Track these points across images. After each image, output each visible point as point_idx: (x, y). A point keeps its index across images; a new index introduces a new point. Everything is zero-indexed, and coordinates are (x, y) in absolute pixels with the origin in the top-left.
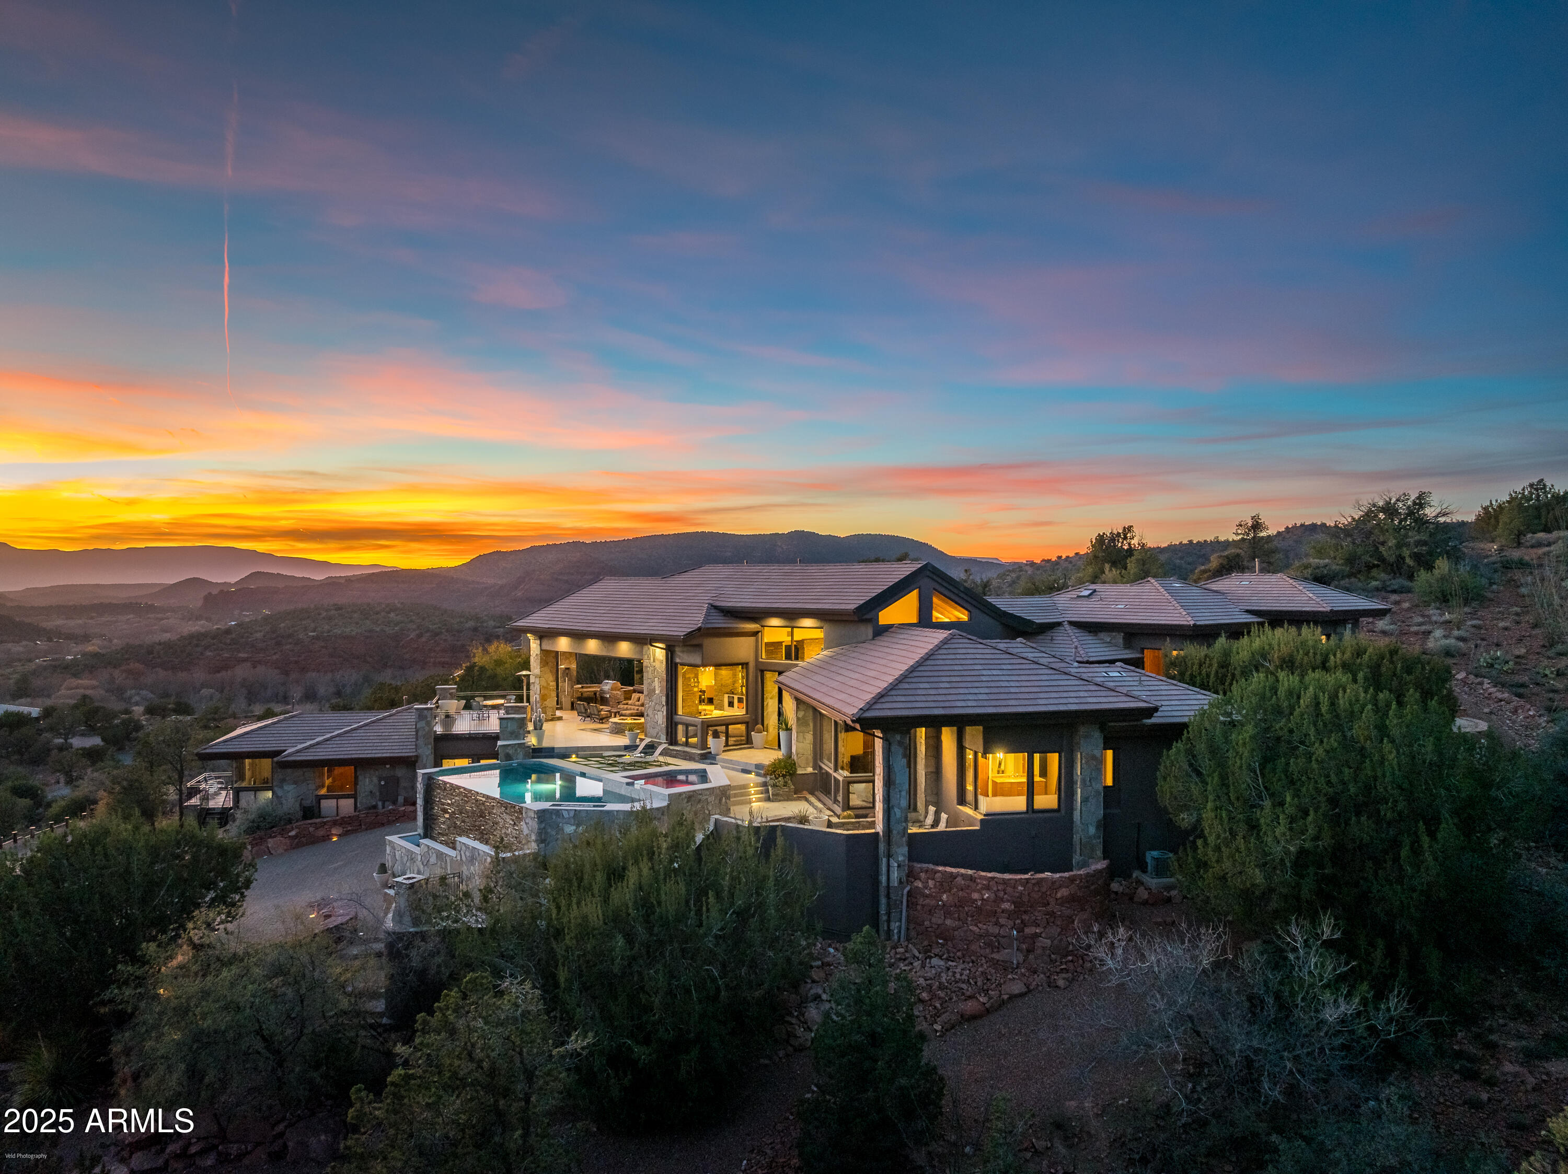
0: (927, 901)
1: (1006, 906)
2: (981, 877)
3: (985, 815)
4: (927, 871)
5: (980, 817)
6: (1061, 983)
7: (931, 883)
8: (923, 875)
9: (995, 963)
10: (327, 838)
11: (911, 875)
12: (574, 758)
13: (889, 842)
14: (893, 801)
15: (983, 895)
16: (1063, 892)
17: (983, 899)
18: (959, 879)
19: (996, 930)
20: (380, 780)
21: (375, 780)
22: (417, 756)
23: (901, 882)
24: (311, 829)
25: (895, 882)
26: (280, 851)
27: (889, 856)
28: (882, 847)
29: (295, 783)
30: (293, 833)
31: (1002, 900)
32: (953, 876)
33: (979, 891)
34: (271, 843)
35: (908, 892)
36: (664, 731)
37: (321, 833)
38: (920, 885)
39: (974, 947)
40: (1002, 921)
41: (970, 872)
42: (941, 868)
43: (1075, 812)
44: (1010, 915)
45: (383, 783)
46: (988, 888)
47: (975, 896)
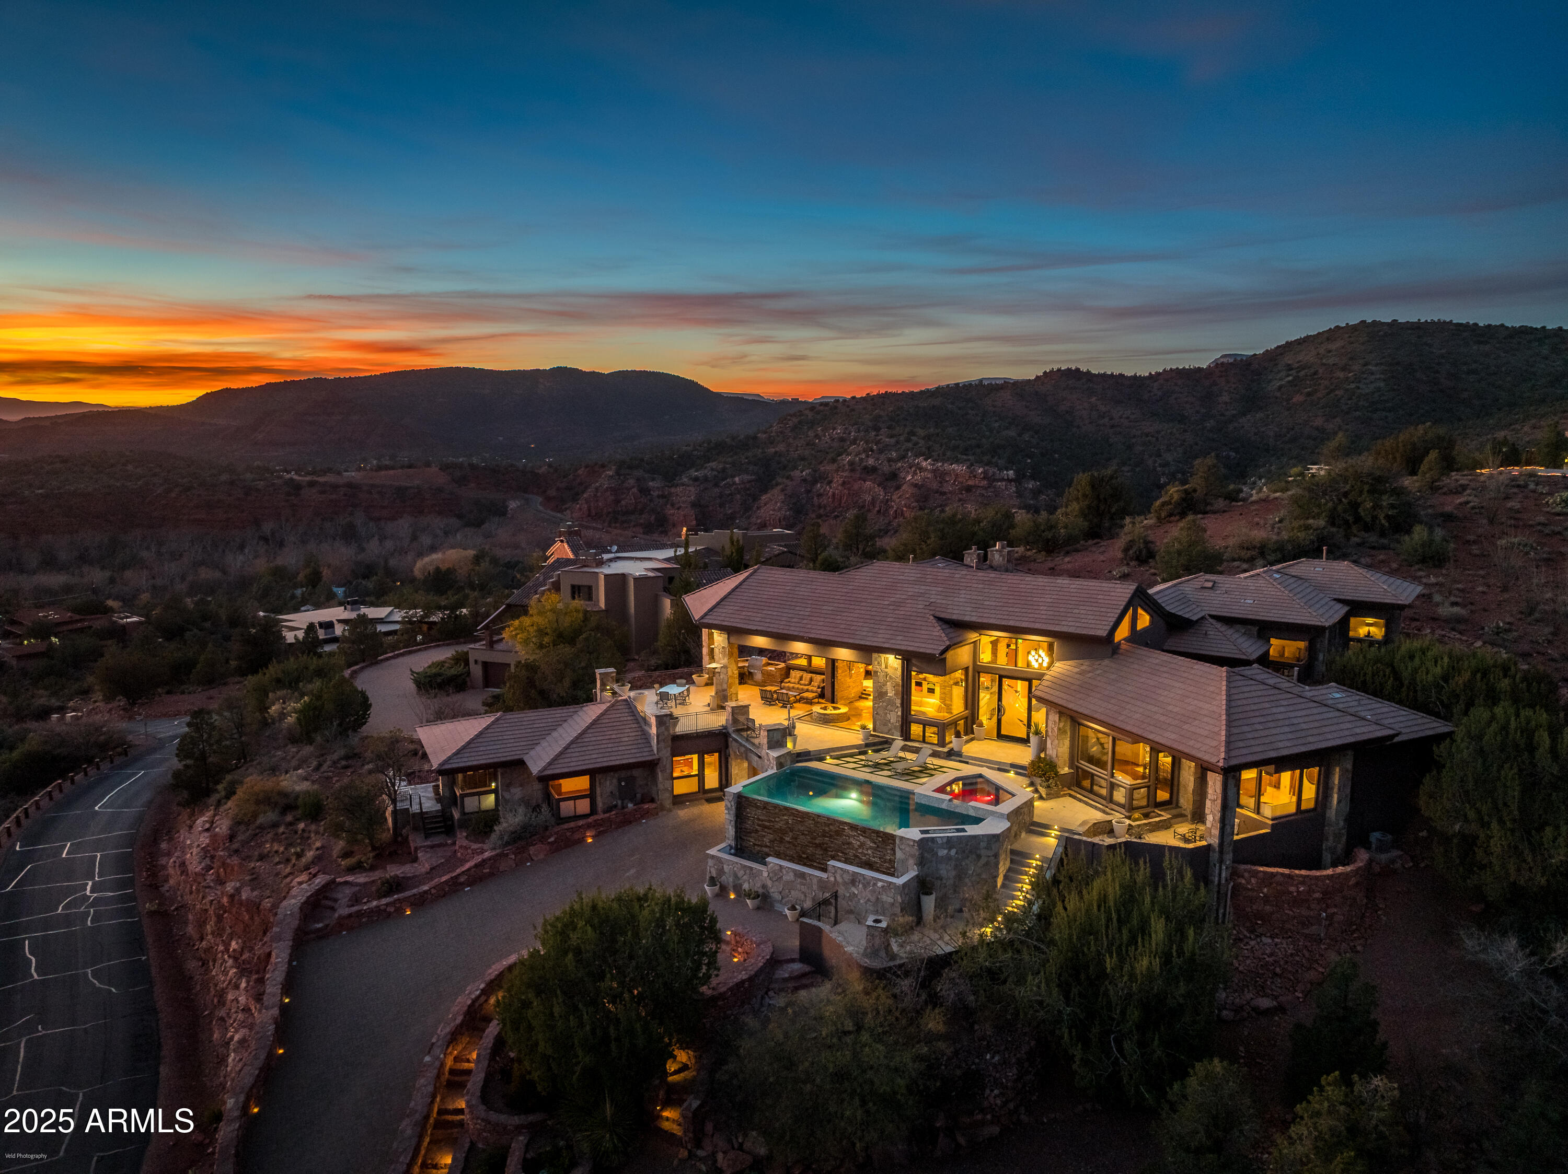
0: (1250, 893)
1: (1317, 895)
2: (1297, 876)
3: (1273, 819)
4: (1249, 872)
5: (1270, 822)
6: (1359, 948)
7: (1253, 880)
8: (1246, 875)
9: (1306, 936)
10: (582, 840)
11: (1234, 874)
12: (829, 760)
13: (1221, 852)
14: (1227, 822)
15: (1298, 888)
16: (1353, 881)
17: (1298, 892)
18: (1279, 876)
19: (1305, 912)
20: (620, 781)
21: (615, 781)
22: (659, 759)
23: (1226, 880)
24: (568, 834)
25: (1223, 881)
26: (541, 856)
27: (1221, 861)
28: (1215, 856)
29: (521, 785)
30: (552, 839)
31: (1314, 892)
32: (1273, 875)
33: (1297, 886)
34: (532, 850)
35: (1233, 887)
36: (899, 729)
37: (577, 836)
38: (1244, 881)
39: (1287, 926)
40: (1313, 906)
41: (1287, 871)
42: (1261, 869)
43: (1328, 811)
44: (1319, 901)
45: (623, 784)
46: (1303, 883)
47: (1292, 889)
